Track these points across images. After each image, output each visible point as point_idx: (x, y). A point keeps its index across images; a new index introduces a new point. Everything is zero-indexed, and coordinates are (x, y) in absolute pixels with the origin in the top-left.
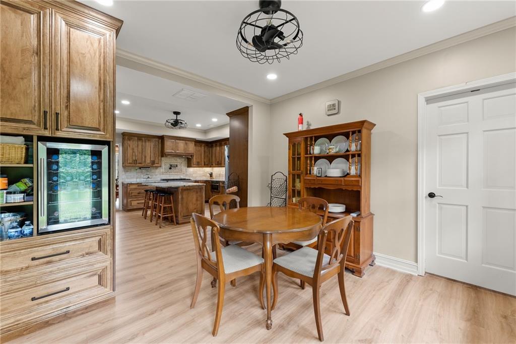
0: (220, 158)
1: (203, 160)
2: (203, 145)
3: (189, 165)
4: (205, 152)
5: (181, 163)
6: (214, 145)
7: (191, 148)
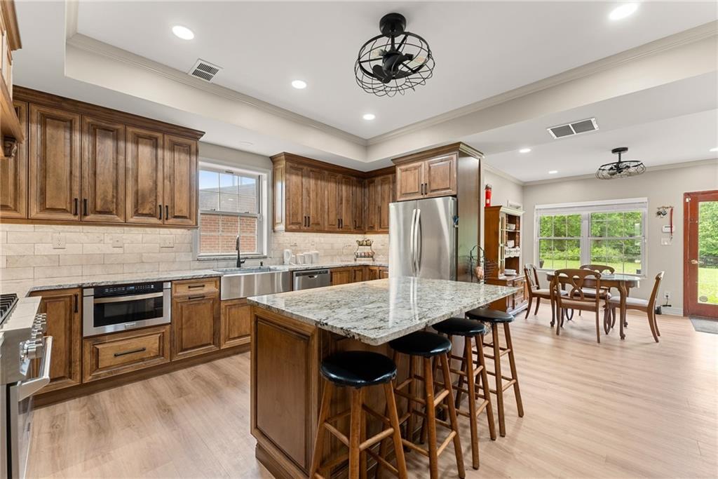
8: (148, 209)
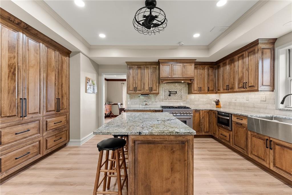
0: (232, 80)
1: (206, 85)
2: (206, 67)
3: (190, 92)
4: (208, 75)
5: (181, 89)
6: (221, 64)
7: (190, 70)
8: (241, 85)
